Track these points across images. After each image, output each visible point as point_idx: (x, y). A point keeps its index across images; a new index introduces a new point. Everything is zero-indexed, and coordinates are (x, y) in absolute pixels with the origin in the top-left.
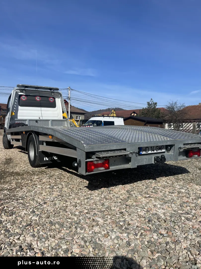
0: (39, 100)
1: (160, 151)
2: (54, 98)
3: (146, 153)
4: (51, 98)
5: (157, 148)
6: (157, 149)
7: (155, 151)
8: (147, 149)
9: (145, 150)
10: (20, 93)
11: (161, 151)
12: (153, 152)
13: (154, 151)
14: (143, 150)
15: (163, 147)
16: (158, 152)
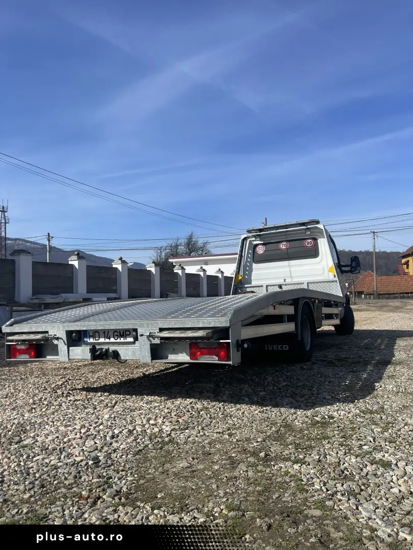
0: (285, 248)
1: (122, 340)
2: (315, 239)
3: (95, 341)
4: (309, 241)
5: (116, 333)
6: (116, 335)
7: (112, 340)
8: (97, 334)
9: (93, 337)
10: (255, 243)
11: (125, 341)
12: (107, 340)
13: (109, 338)
14: (90, 336)
15: (128, 333)
16: (118, 340)
